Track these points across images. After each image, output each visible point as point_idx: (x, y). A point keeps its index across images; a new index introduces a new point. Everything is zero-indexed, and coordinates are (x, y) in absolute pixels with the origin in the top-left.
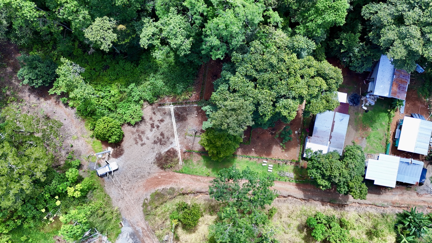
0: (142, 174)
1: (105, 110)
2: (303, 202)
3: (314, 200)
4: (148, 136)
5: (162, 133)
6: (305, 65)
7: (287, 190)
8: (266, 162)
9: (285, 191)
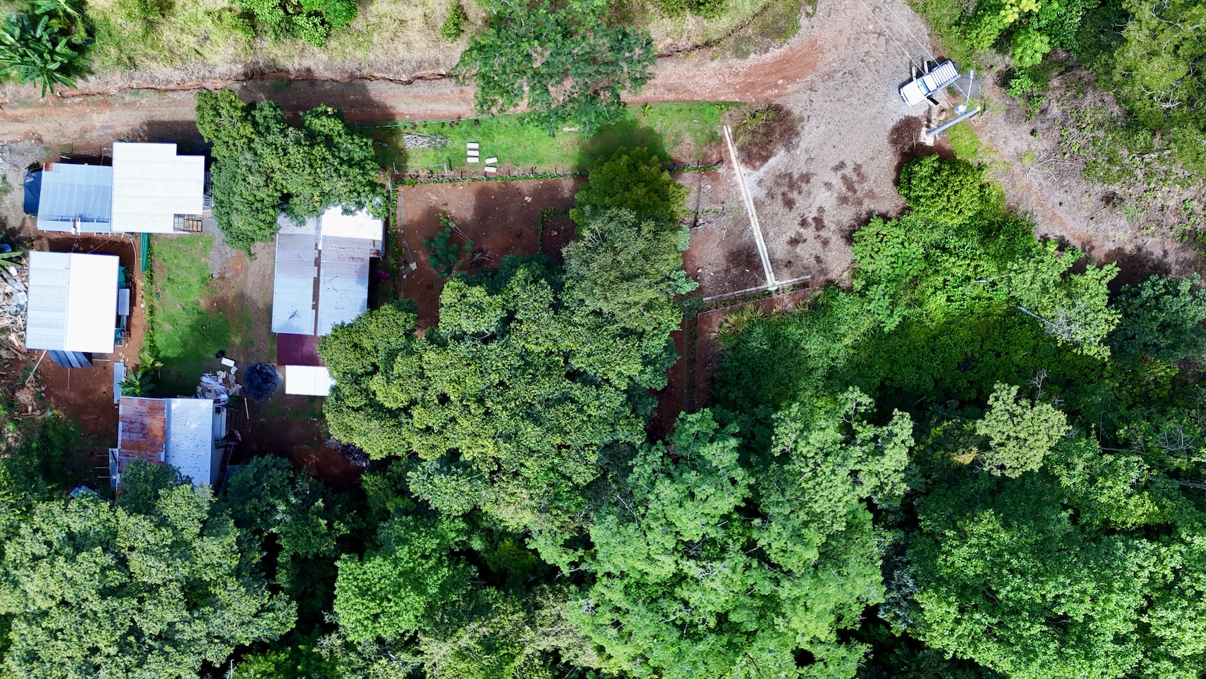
0: (831, 84)
1: (955, 247)
2: (365, 72)
3: (337, 81)
4: (828, 194)
5: (791, 208)
6: (441, 433)
7: (417, 97)
8: (488, 169)
9: (421, 93)
